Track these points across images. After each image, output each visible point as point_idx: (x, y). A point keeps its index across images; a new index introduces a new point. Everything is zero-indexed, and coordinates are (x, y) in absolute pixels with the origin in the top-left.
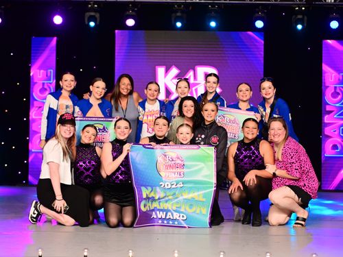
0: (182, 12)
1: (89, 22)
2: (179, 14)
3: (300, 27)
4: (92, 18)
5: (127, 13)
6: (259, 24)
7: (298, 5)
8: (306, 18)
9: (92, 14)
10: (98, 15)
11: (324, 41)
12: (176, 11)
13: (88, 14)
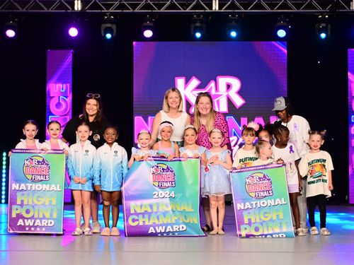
0: (201, 22)
1: (105, 33)
2: (198, 24)
3: (323, 36)
4: (109, 30)
5: (145, 24)
6: (282, 33)
7: (321, 13)
8: (329, 26)
9: (109, 25)
10: (114, 27)
11: (349, 50)
12: (195, 22)
13: (104, 26)
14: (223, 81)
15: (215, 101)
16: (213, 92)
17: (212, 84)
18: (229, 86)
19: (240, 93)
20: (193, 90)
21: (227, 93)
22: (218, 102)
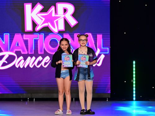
14: (61, 6)
15: (55, 21)
16: (53, 15)
17: (53, 9)
18: (65, 11)
20: (38, 13)
21: (64, 16)
22: (57, 22)
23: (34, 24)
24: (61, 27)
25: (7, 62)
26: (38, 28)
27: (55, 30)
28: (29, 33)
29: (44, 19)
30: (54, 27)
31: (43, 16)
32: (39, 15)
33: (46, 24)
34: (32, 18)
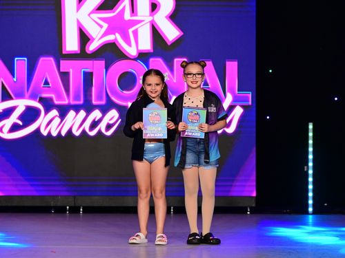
15: (130, 31)
16: (127, 16)
17: (126, 3)
18: (154, 7)
19: (173, 17)
20: (92, 12)
21: (151, 18)
22: (136, 33)
23: (84, 38)
24: (146, 44)
25: (21, 123)
26: (93, 47)
27: (132, 51)
28: (72, 56)
29: (105, 26)
30: (129, 43)
31: (103, 19)
32: (96, 16)
33: (110, 38)
34: (79, 22)
